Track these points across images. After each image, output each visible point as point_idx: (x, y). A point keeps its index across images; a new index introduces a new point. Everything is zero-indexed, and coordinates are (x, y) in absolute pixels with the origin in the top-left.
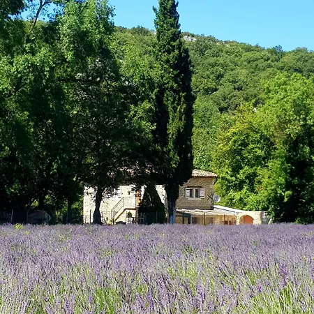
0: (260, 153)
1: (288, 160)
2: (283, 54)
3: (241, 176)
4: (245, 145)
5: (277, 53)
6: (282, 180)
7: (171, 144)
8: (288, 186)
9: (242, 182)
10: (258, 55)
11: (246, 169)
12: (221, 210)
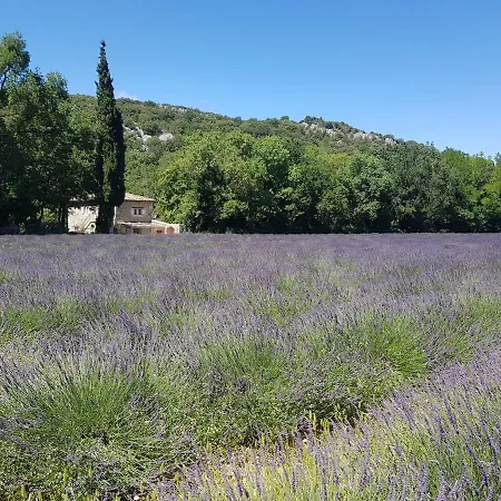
0: (184, 185)
1: (199, 190)
2: (242, 122)
3: (172, 201)
4: (175, 180)
5: (238, 121)
6: (195, 204)
7: (106, 179)
8: (200, 208)
9: (173, 204)
10: (225, 122)
11: (175, 197)
12: (157, 223)
